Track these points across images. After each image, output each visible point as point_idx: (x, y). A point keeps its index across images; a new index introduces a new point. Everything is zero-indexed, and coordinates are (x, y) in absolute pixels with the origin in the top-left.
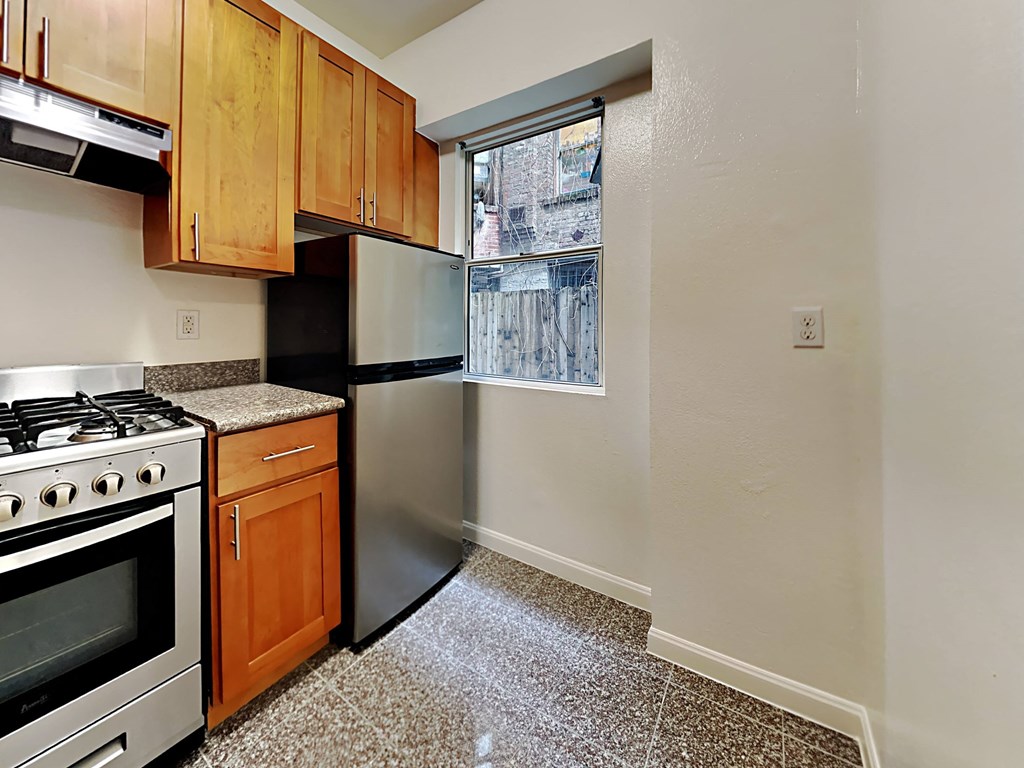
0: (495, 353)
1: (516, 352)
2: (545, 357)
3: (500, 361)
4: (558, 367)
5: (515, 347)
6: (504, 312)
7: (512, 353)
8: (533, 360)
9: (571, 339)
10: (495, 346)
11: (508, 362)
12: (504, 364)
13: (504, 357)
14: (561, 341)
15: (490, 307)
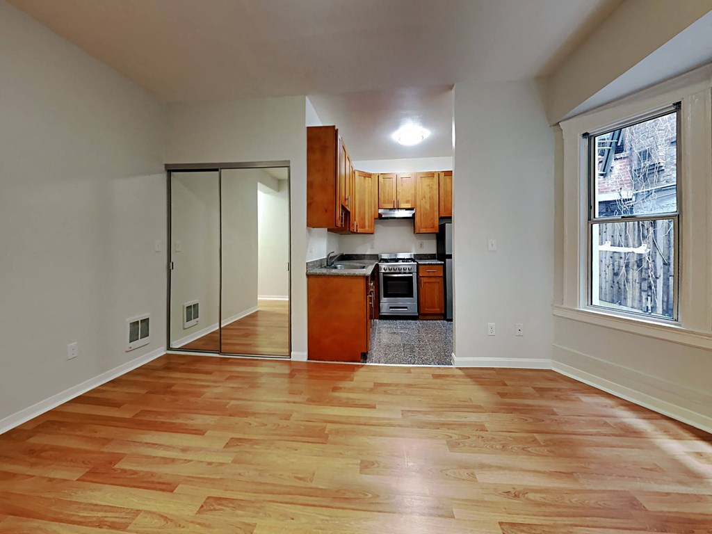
0: (608, 262)
1: (622, 261)
2: (644, 265)
3: (611, 267)
4: (655, 273)
5: (621, 258)
6: (614, 233)
7: (619, 262)
8: (635, 267)
9: (667, 252)
10: (607, 258)
11: (616, 268)
12: (613, 269)
13: (613, 264)
14: (658, 254)
15: (604, 230)
